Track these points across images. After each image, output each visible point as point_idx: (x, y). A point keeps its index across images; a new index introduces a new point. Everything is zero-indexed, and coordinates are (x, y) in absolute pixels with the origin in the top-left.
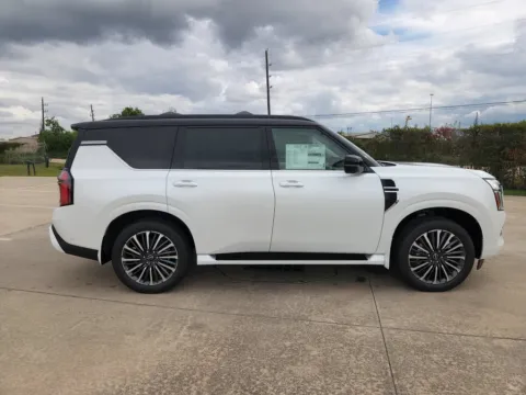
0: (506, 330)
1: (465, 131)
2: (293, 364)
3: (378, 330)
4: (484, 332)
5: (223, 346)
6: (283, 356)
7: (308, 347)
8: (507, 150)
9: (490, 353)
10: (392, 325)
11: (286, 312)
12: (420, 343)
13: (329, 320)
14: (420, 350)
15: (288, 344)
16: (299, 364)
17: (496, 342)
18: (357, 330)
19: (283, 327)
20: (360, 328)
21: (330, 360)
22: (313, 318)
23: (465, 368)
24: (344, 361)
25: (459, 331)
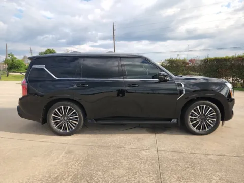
0: (215, 151)
1: (202, 61)
2: (114, 169)
3: (156, 152)
4: (204, 152)
5: (81, 161)
6: (110, 165)
7: (122, 161)
8: (220, 70)
9: (206, 162)
10: (163, 149)
11: (114, 144)
12: (175, 158)
13: (133, 147)
14: (174, 161)
15: (113, 159)
16: (117, 169)
17: (209, 157)
18: (146, 152)
19: (112, 151)
20: (148, 151)
21: (131, 167)
22: (126, 147)
23: (194, 169)
24: (138, 167)
25: (193, 151)
